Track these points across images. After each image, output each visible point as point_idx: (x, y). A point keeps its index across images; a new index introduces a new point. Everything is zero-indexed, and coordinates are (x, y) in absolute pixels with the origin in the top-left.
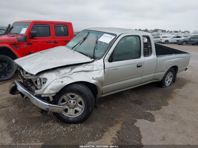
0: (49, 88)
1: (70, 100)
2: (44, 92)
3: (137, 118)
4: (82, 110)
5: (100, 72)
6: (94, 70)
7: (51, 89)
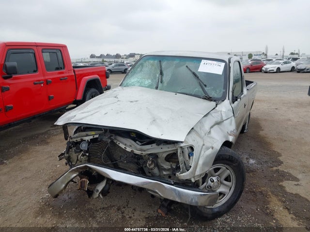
0: (201, 162)
1: (211, 177)
2: (196, 172)
3: (282, 181)
4: (230, 190)
5: (231, 120)
6: (224, 119)
7: (204, 164)
